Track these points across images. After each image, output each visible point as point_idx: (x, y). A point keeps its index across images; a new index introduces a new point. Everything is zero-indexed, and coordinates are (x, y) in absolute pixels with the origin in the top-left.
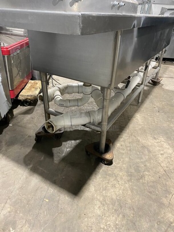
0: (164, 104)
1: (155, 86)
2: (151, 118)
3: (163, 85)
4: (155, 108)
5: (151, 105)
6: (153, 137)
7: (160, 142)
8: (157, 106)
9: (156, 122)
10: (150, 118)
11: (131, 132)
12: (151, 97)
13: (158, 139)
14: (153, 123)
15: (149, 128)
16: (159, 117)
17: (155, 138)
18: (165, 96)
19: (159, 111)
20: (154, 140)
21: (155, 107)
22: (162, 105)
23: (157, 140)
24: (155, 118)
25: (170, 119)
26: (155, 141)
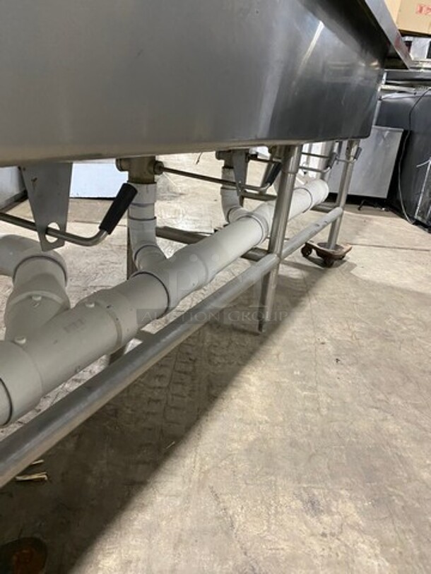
0: (356, 329)
1: (330, 269)
2: (304, 388)
3: (353, 266)
4: (323, 343)
5: (310, 333)
6: (305, 497)
7: (336, 530)
8: (331, 339)
9: (324, 411)
10: (298, 391)
11: (202, 465)
12: (314, 302)
13: (330, 513)
14: (310, 415)
15: (293, 444)
16: (337, 385)
17: (313, 506)
18: (360, 301)
19: (337, 360)
20: (308, 517)
21: (326, 340)
22: (350, 335)
23: (325, 518)
24: (321, 388)
25: (381, 397)
26: (313, 521)
